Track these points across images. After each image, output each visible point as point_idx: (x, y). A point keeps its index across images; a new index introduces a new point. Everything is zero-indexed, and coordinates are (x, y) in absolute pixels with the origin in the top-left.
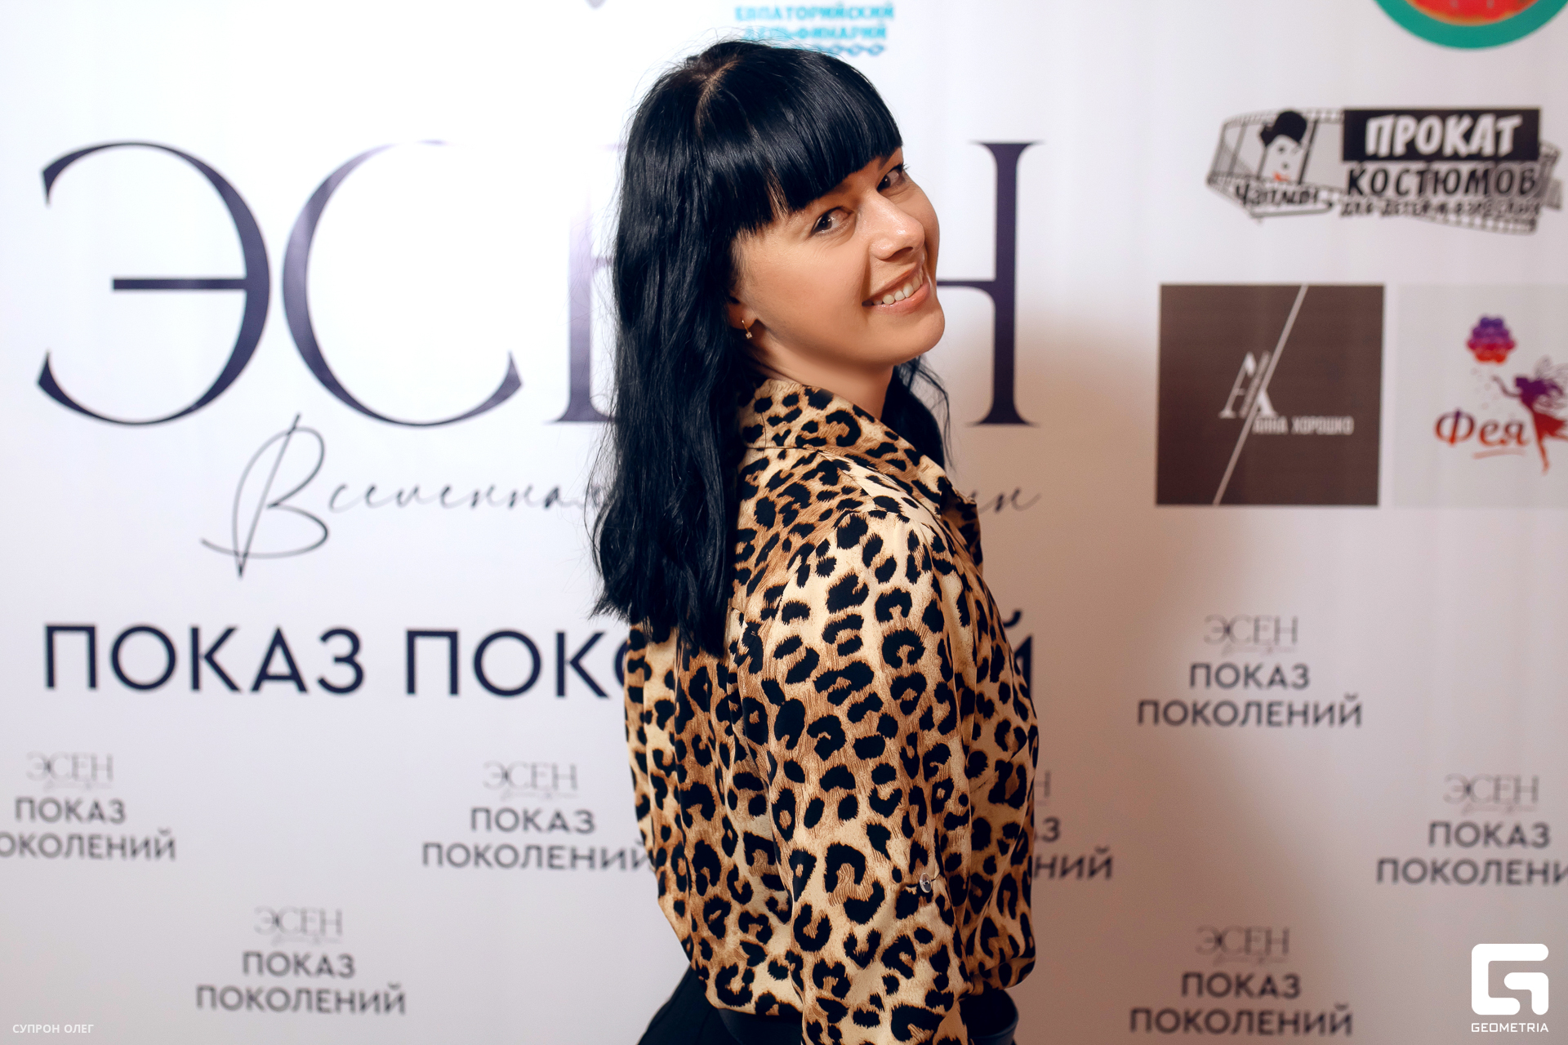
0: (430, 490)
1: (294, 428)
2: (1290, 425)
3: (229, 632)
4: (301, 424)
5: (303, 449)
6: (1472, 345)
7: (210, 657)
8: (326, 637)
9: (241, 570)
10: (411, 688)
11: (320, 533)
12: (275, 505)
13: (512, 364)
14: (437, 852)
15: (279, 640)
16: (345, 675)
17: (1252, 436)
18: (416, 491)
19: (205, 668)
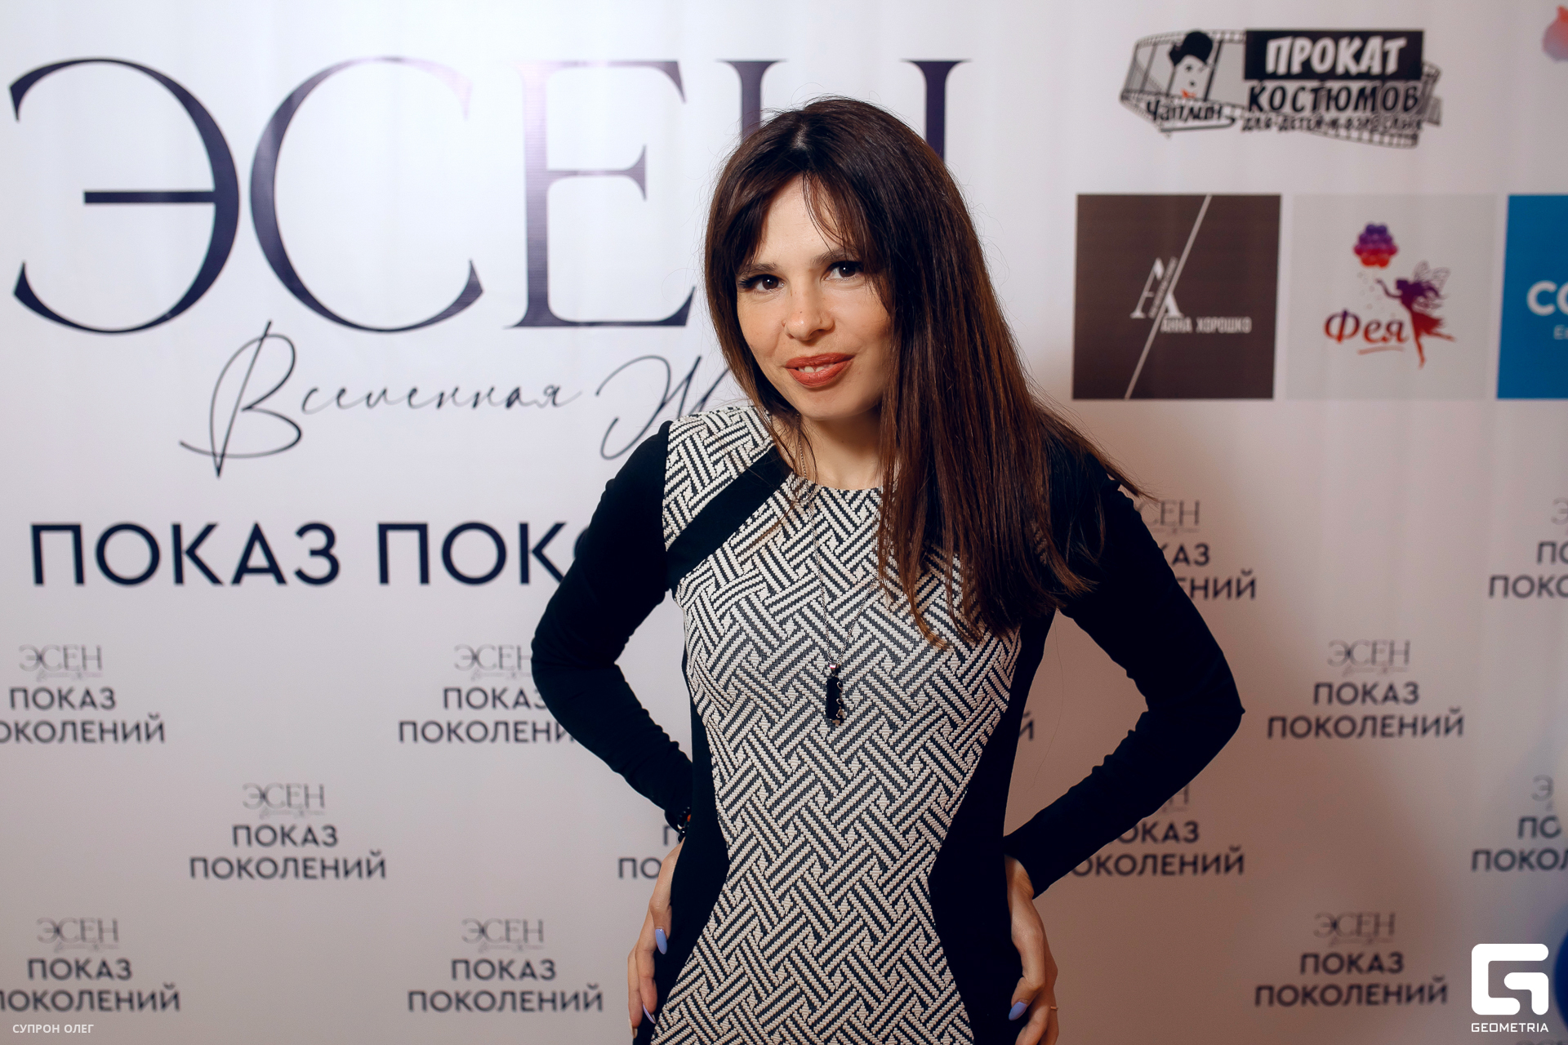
0: (398, 392)
1: (266, 335)
2: (1194, 325)
3: (209, 528)
4: (272, 331)
5: (275, 356)
6: (1358, 251)
7: (191, 552)
8: (301, 532)
9: (219, 470)
10: (384, 578)
11: (294, 434)
12: (250, 408)
13: (473, 272)
14: (412, 730)
15: (257, 535)
16: (321, 567)
17: (1160, 335)
18: (384, 392)
19: (188, 564)
